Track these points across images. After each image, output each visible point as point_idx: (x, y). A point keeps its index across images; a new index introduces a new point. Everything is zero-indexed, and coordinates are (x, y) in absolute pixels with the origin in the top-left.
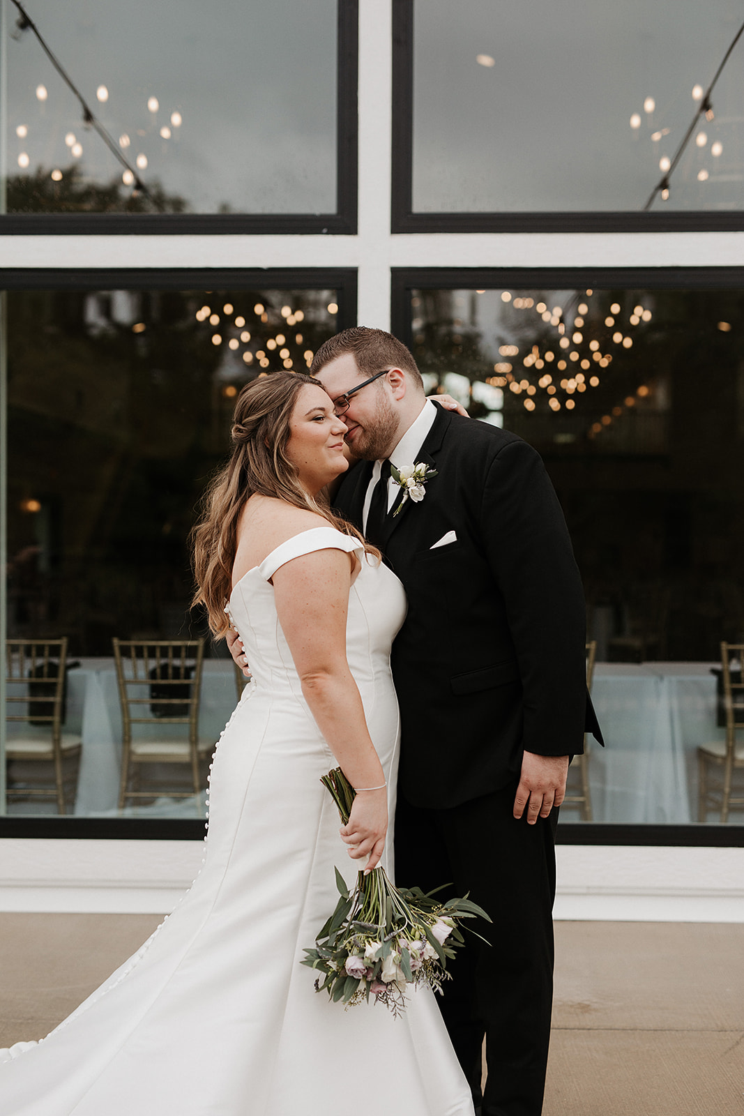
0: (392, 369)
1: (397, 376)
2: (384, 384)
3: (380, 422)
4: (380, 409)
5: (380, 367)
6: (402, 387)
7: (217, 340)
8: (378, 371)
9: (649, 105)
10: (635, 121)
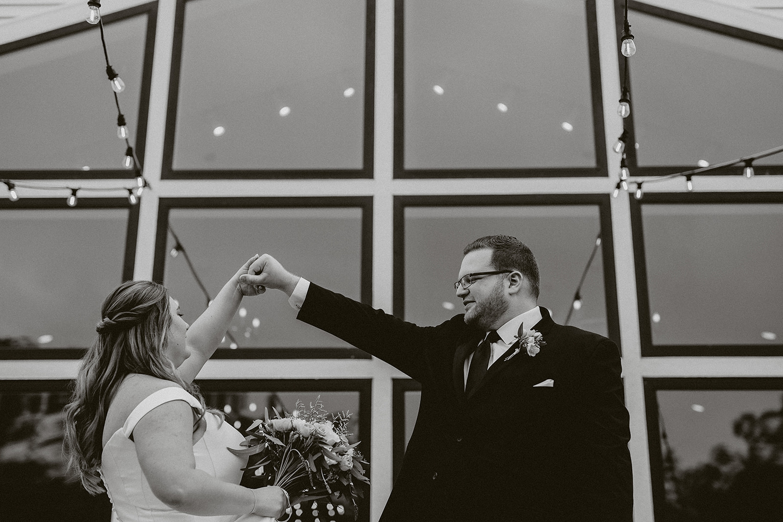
0: (515, 271)
2: (505, 280)
4: (494, 294)
5: (507, 266)
6: (517, 287)
8: (504, 268)
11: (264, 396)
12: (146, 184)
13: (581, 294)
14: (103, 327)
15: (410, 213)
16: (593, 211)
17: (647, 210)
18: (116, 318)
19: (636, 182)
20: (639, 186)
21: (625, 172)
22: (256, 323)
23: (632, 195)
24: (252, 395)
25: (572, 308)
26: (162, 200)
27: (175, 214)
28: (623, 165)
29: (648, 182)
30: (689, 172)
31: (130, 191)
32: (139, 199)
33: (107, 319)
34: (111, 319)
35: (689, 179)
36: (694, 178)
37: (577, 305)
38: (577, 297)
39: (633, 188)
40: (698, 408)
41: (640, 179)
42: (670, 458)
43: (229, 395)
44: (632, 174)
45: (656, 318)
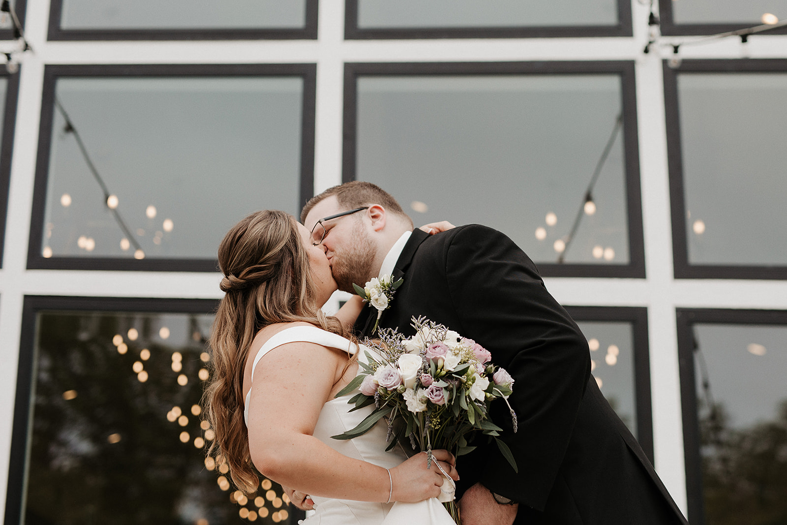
0: (371, 206)
1: (377, 212)
2: (364, 217)
3: (355, 249)
4: (356, 237)
5: (360, 203)
6: (381, 220)
7: (184, 437)
8: (358, 207)
9: (551, 219)
10: (541, 234)
11: (182, 320)
12: (27, 47)
13: (595, 194)
14: (230, 287)
15: (365, 85)
16: (613, 83)
17: (685, 82)
18: (243, 276)
19: (671, 45)
20: (676, 49)
21: (655, 29)
22: (168, 225)
23: (665, 62)
24: (167, 318)
25: (582, 211)
26: (48, 68)
27: (63, 86)
28: (652, 21)
29: (688, 44)
30: (744, 31)
31: (8, 56)
32: (19, 66)
33: (232, 277)
34: (237, 277)
35: (744, 39)
36: (752, 39)
37: (590, 208)
38: (588, 198)
39: (668, 53)
40: (757, 349)
41: (676, 40)
42: (717, 416)
43: (138, 317)
44: (665, 33)
45: (698, 227)
